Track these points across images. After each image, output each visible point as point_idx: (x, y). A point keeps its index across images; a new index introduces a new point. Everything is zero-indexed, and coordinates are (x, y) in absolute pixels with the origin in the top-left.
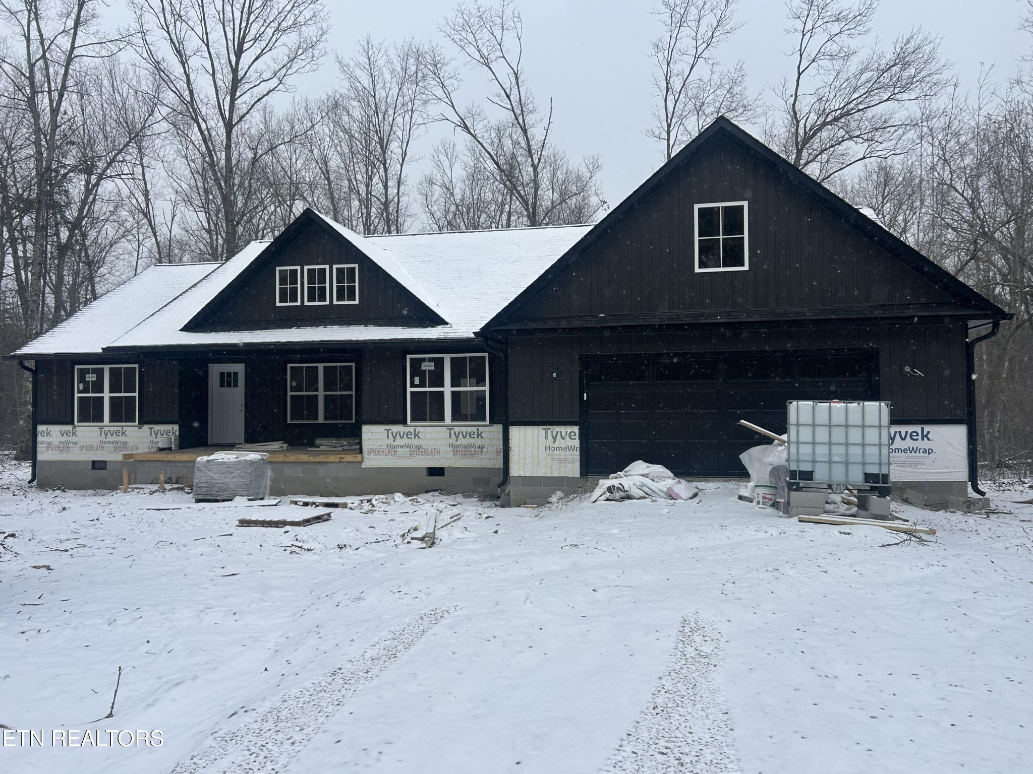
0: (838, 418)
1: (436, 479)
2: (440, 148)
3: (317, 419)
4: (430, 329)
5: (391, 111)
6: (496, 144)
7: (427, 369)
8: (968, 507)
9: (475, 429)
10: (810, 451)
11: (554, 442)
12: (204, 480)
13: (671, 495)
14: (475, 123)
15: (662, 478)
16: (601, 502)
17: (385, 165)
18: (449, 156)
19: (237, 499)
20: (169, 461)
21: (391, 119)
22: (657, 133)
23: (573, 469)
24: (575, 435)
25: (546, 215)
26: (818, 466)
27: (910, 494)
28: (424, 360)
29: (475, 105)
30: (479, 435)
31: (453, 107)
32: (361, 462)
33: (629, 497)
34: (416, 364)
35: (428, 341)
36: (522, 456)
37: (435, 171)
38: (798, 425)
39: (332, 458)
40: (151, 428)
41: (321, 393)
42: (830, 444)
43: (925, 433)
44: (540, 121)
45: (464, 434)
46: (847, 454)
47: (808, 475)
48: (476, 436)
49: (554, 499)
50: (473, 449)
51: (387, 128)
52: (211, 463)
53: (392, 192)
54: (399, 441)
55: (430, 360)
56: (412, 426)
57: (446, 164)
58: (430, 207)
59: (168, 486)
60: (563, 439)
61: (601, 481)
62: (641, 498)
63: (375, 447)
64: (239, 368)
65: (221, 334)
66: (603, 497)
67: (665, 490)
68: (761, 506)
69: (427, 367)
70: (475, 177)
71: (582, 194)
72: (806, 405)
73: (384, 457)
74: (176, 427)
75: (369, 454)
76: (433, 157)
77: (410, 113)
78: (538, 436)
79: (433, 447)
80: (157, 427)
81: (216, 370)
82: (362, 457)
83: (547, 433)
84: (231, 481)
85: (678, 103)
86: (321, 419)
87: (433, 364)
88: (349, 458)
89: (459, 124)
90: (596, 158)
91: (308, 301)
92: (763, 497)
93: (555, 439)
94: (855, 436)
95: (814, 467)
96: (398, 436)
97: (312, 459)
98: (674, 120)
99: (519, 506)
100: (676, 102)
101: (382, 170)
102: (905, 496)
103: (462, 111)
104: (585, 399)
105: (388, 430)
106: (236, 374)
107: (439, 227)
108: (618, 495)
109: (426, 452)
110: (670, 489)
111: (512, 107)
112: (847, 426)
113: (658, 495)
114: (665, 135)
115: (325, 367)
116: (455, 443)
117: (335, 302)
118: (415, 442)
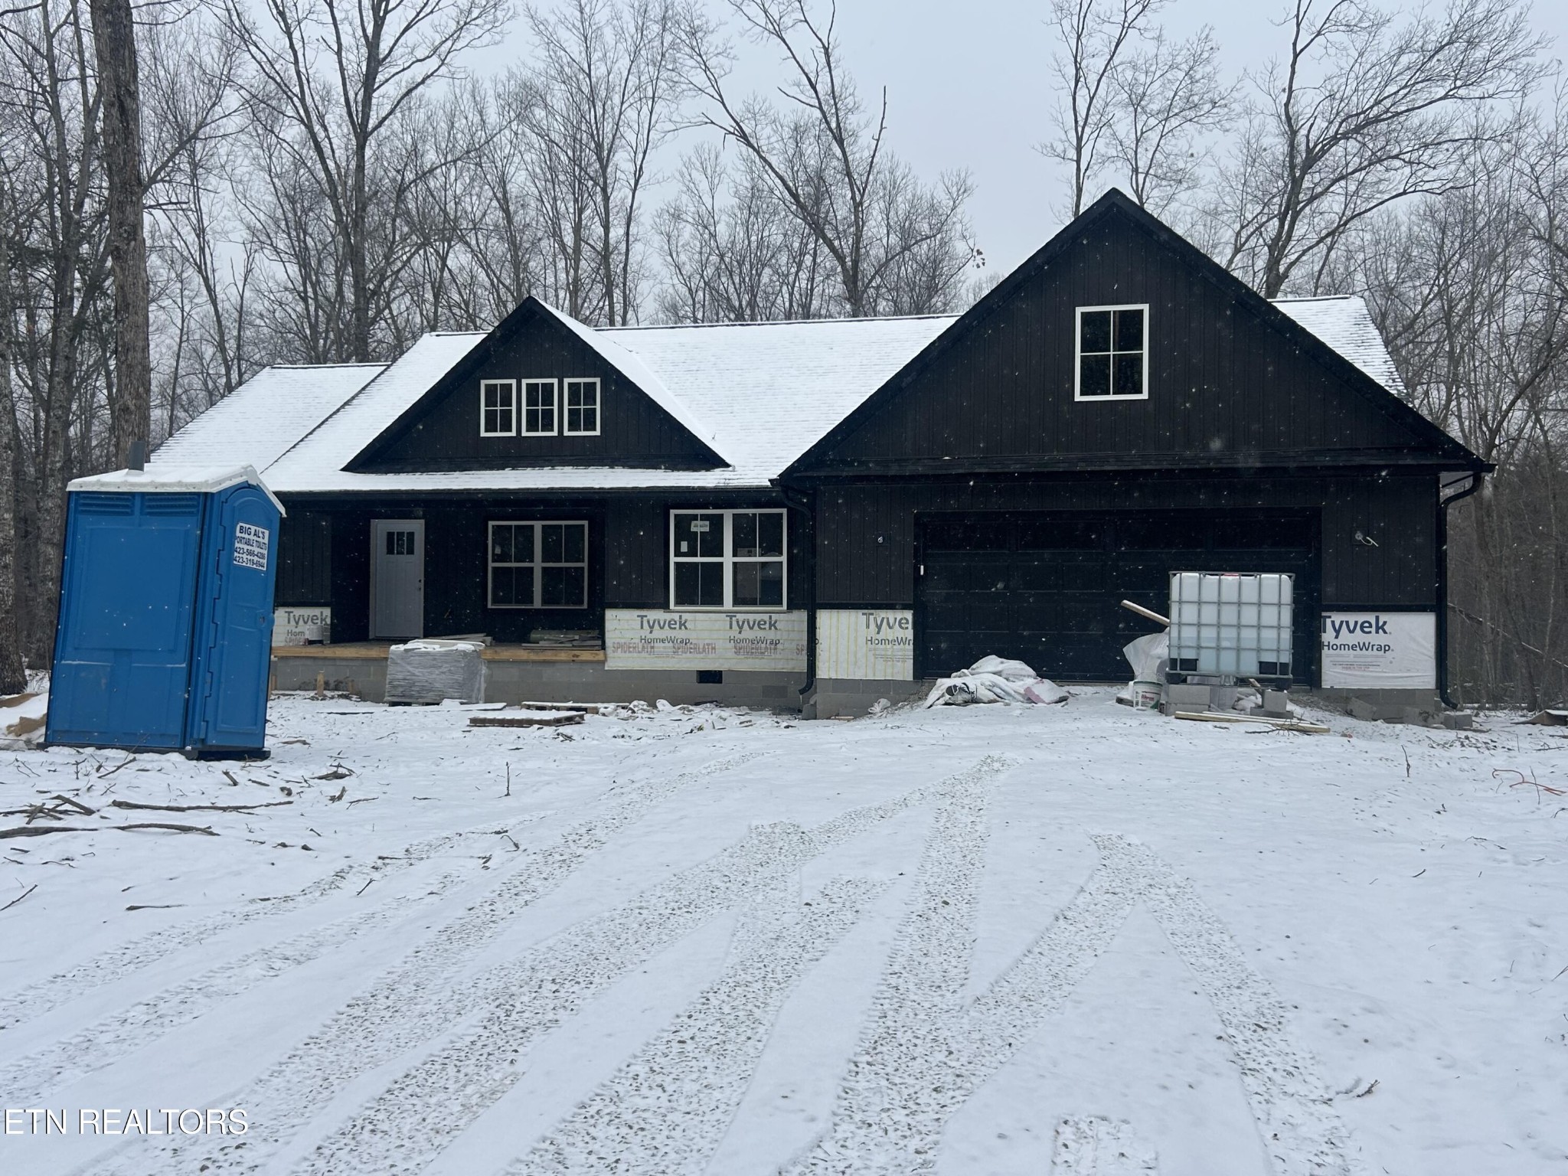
0: (1229, 594)
1: (709, 688)
2: (694, 159)
3: (532, 602)
4: (703, 473)
5: (617, 100)
6: (791, 152)
7: (699, 530)
8: (1425, 720)
9: (766, 617)
10: (1195, 635)
11: (878, 633)
12: (400, 677)
13: (1030, 698)
14: (759, 127)
15: (1019, 677)
16: (939, 707)
17: (604, 190)
18: (709, 172)
19: (446, 702)
20: (325, 659)
21: (617, 111)
22: (1059, 149)
23: (904, 670)
24: (907, 623)
25: (877, 273)
26: (1203, 652)
27: (1356, 705)
28: (695, 517)
29: (759, 98)
30: (773, 625)
31: (723, 103)
32: (603, 662)
33: (975, 701)
34: (683, 523)
35: (702, 490)
36: (833, 650)
37: (685, 198)
38: (1180, 602)
39: (563, 656)
40: (289, 613)
41: (538, 565)
42: (1219, 626)
43: (1381, 624)
44: (866, 126)
45: (751, 624)
46: (1239, 639)
47: (1191, 664)
48: (767, 626)
49: (877, 708)
50: (763, 645)
51: (608, 127)
52: (410, 653)
53: (617, 232)
54: (658, 633)
55: (704, 517)
56: (676, 612)
57: (704, 186)
58: (674, 256)
59: (329, 694)
60: (890, 628)
61: (940, 681)
62: (990, 702)
63: (623, 641)
64: (416, 527)
65: (403, 476)
66: (942, 701)
67: (1022, 692)
68: (1140, 707)
69: (700, 527)
70: (753, 203)
71: (939, 236)
72: (1190, 577)
73: (635, 655)
74: (327, 612)
75: (615, 650)
76: (682, 175)
77: (650, 103)
78: (856, 623)
79: (706, 642)
80: (298, 612)
81: (381, 528)
82: (605, 655)
83: (868, 620)
84: (438, 678)
85: (1095, 101)
86: (538, 603)
87: (707, 523)
88: (586, 655)
89: (732, 130)
90: (963, 175)
91: (527, 431)
92: (1143, 697)
93: (879, 628)
94: (1249, 615)
95: (1198, 654)
96: (656, 626)
97: (533, 657)
98: (1088, 130)
99: (829, 718)
100: (1092, 99)
101: (599, 198)
102: (1349, 708)
103: (736, 109)
104: (922, 573)
105: (642, 617)
106: (411, 535)
107: (690, 290)
108: (960, 698)
109: (696, 649)
110: (1028, 690)
111: (820, 103)
112: (1239, 604)
113: (1014, 698)
114: (1072, 154)
115: (543, 526)
116: (738, 636)
117: (566, 433)
118: (681, 634)
